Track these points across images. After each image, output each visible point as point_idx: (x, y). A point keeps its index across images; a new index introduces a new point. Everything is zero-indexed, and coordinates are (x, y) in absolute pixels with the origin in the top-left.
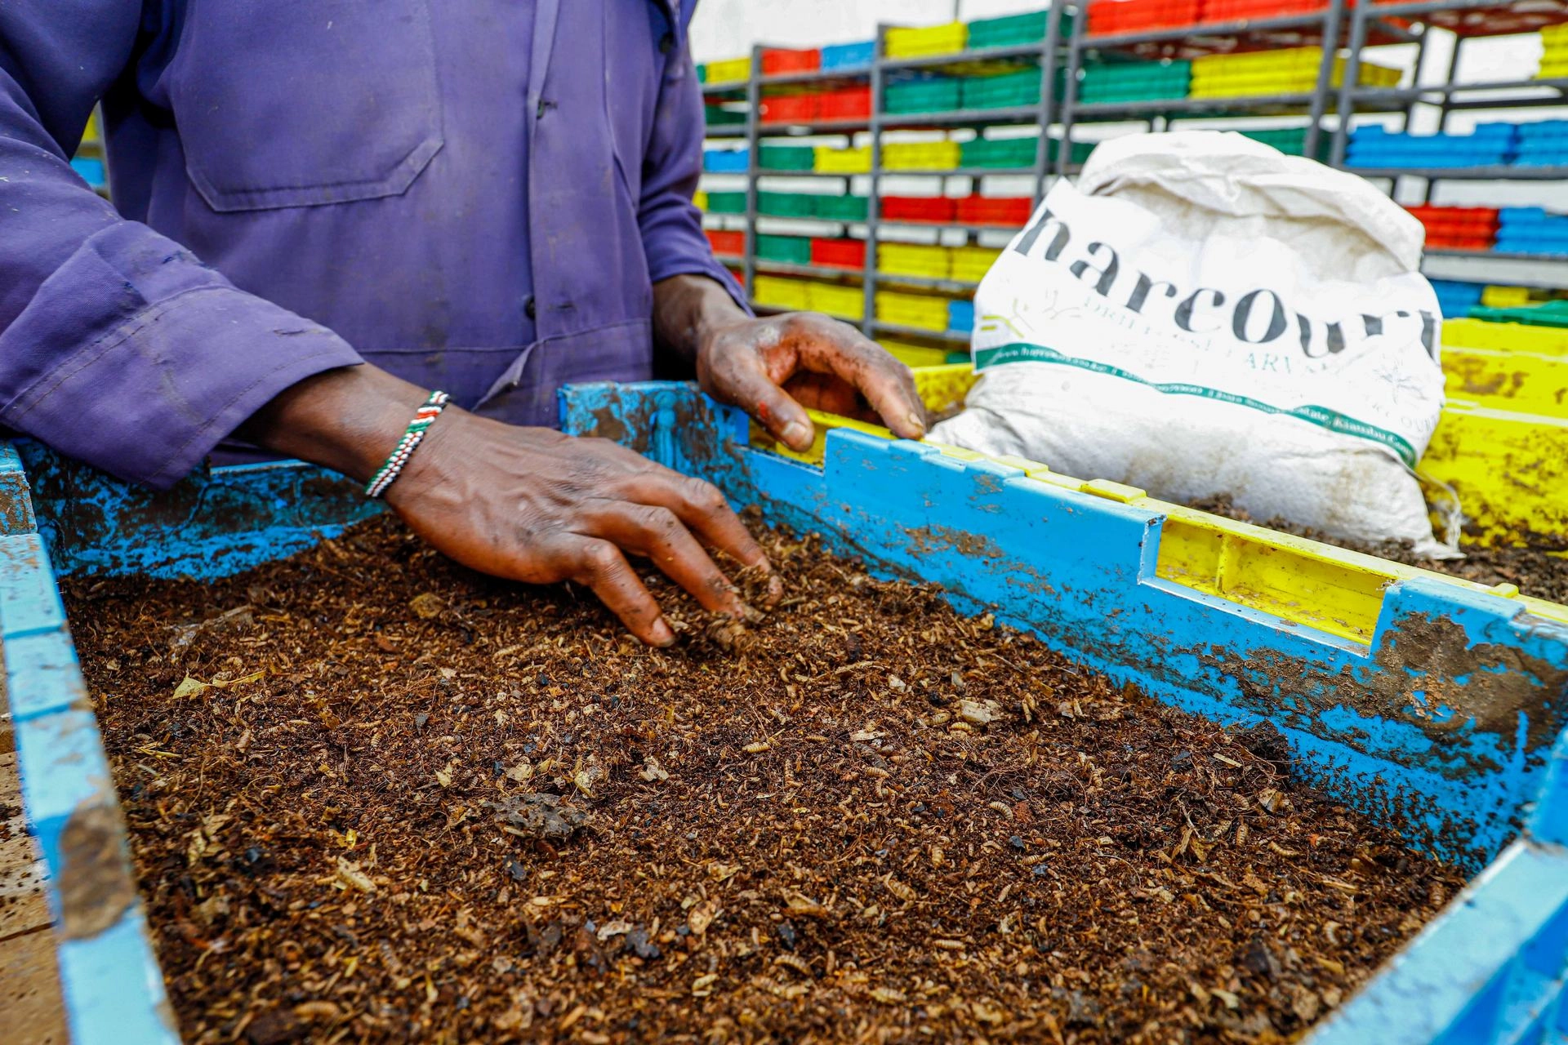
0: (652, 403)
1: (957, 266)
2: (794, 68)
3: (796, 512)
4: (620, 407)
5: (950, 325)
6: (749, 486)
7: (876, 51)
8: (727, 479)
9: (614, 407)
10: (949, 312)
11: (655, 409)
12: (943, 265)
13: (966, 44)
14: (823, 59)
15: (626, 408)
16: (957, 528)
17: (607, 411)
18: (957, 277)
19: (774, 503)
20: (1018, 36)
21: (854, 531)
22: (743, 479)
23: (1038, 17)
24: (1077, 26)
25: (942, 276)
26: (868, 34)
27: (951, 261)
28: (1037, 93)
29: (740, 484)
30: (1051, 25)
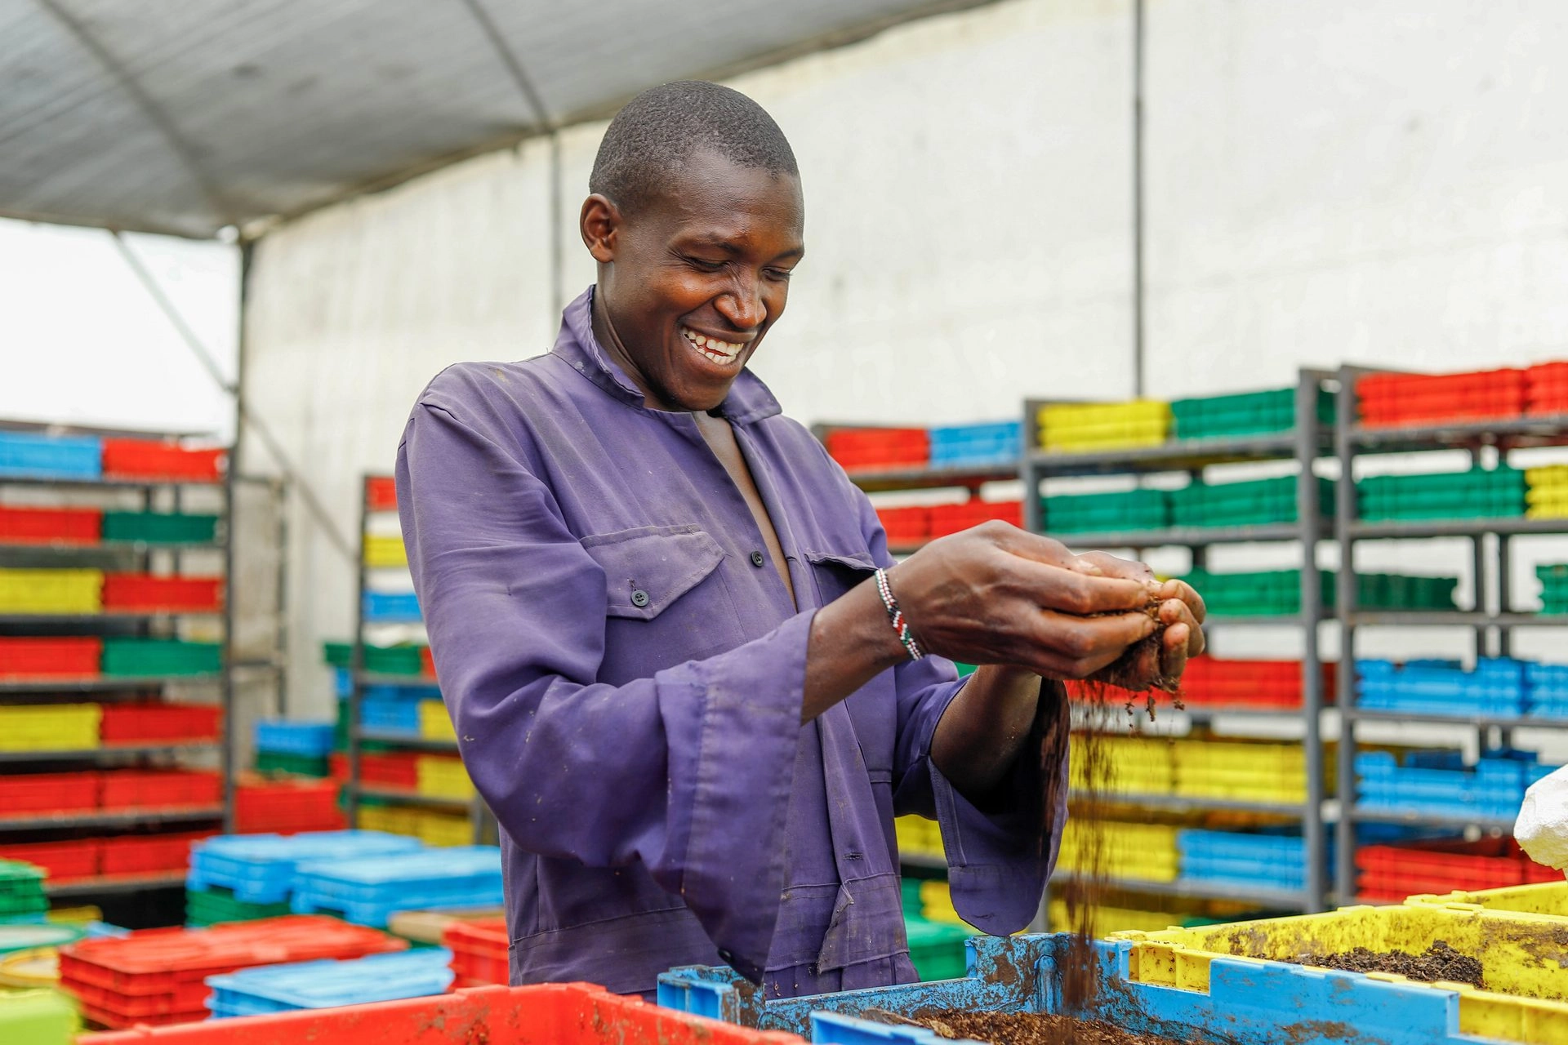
0: (1035, 951)
1: (1185, 772)
2: (886, 460)
3: (1185, 1028)
4: (1013, 954)
5: (1180, 871)
6: (1137, 1013)
7: (1022, 439)
8: (1114, 1011)
9: (1009, 954)
10: (1177, 850)
11: (1037, 956)
12: (1164, 771)
13: (1168, 433)
14: (937, 448)
15: (1017, 954)
16: (1323, 1019)
17: (1004, 957)
18: (1185, 790)
19: (1162, 1024)
20: (1254, 424)
21: (1239, 1035)
22: (1130, 1008)
23: (1279, 399)
24: (1342, 410)
25: (1162, 789)
26: (1012, 411)
27: (1174, 765)
28: (1291, 507)
29: (1128, 1013)
30: (1303, 409)
